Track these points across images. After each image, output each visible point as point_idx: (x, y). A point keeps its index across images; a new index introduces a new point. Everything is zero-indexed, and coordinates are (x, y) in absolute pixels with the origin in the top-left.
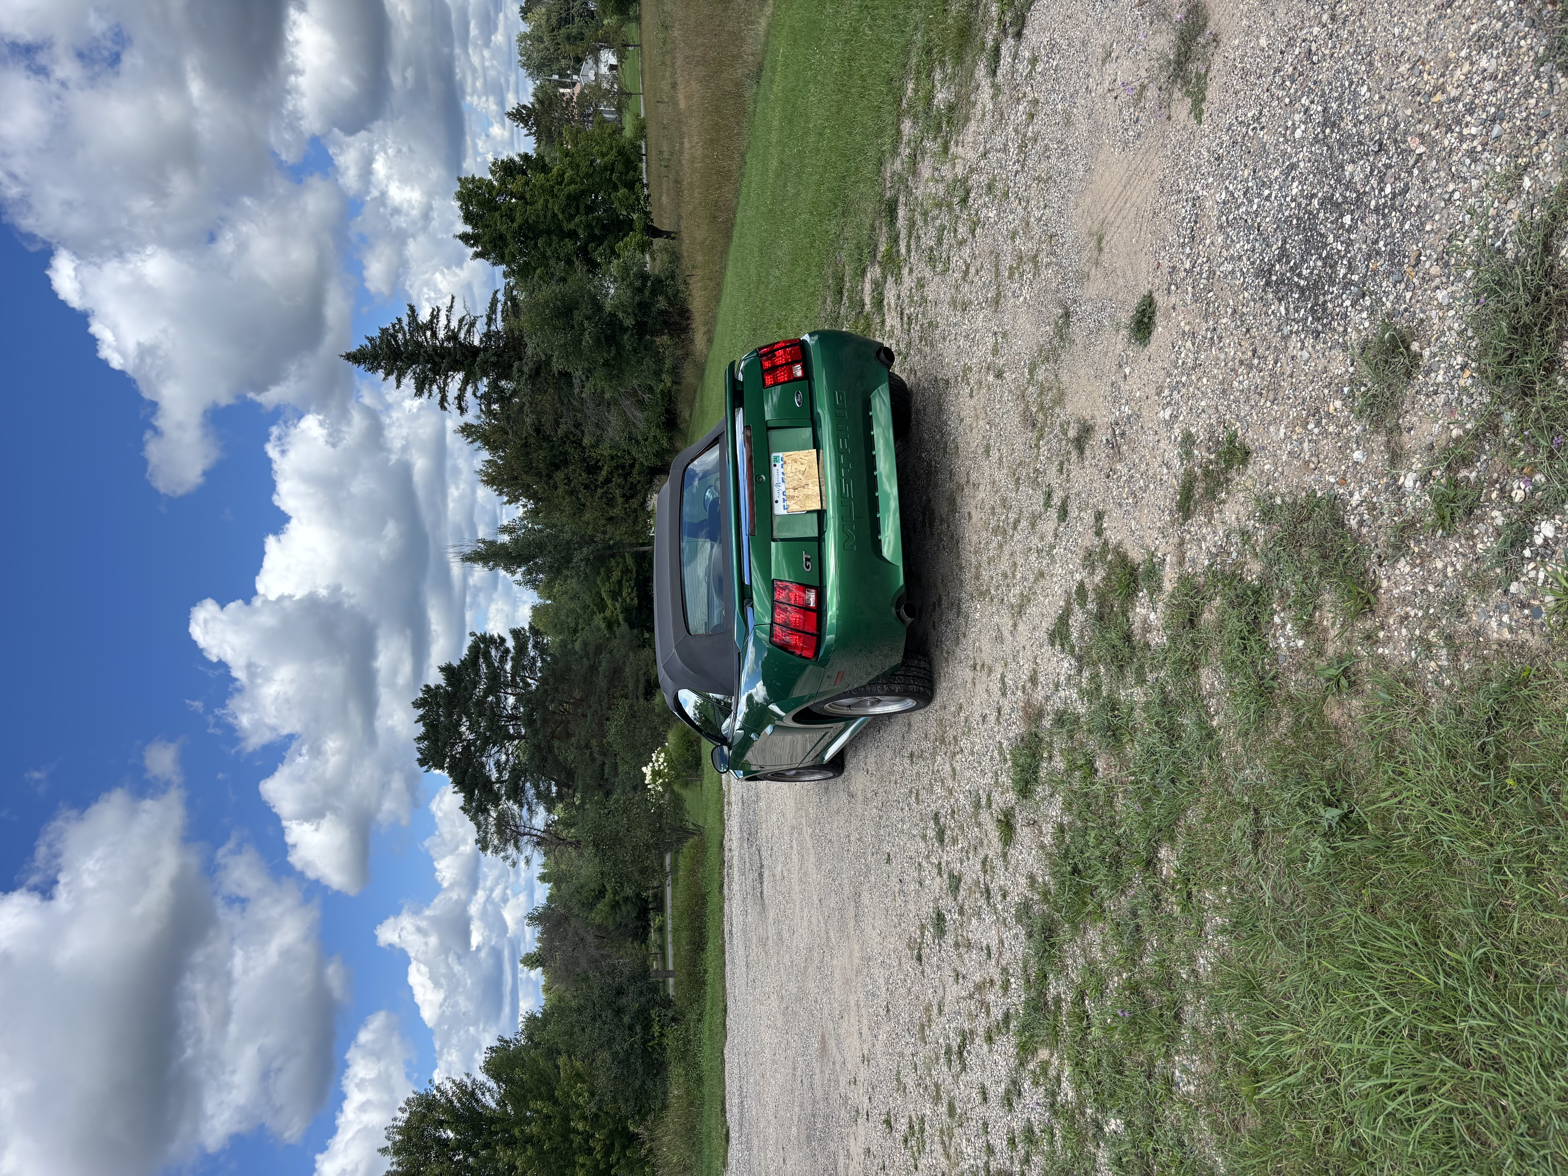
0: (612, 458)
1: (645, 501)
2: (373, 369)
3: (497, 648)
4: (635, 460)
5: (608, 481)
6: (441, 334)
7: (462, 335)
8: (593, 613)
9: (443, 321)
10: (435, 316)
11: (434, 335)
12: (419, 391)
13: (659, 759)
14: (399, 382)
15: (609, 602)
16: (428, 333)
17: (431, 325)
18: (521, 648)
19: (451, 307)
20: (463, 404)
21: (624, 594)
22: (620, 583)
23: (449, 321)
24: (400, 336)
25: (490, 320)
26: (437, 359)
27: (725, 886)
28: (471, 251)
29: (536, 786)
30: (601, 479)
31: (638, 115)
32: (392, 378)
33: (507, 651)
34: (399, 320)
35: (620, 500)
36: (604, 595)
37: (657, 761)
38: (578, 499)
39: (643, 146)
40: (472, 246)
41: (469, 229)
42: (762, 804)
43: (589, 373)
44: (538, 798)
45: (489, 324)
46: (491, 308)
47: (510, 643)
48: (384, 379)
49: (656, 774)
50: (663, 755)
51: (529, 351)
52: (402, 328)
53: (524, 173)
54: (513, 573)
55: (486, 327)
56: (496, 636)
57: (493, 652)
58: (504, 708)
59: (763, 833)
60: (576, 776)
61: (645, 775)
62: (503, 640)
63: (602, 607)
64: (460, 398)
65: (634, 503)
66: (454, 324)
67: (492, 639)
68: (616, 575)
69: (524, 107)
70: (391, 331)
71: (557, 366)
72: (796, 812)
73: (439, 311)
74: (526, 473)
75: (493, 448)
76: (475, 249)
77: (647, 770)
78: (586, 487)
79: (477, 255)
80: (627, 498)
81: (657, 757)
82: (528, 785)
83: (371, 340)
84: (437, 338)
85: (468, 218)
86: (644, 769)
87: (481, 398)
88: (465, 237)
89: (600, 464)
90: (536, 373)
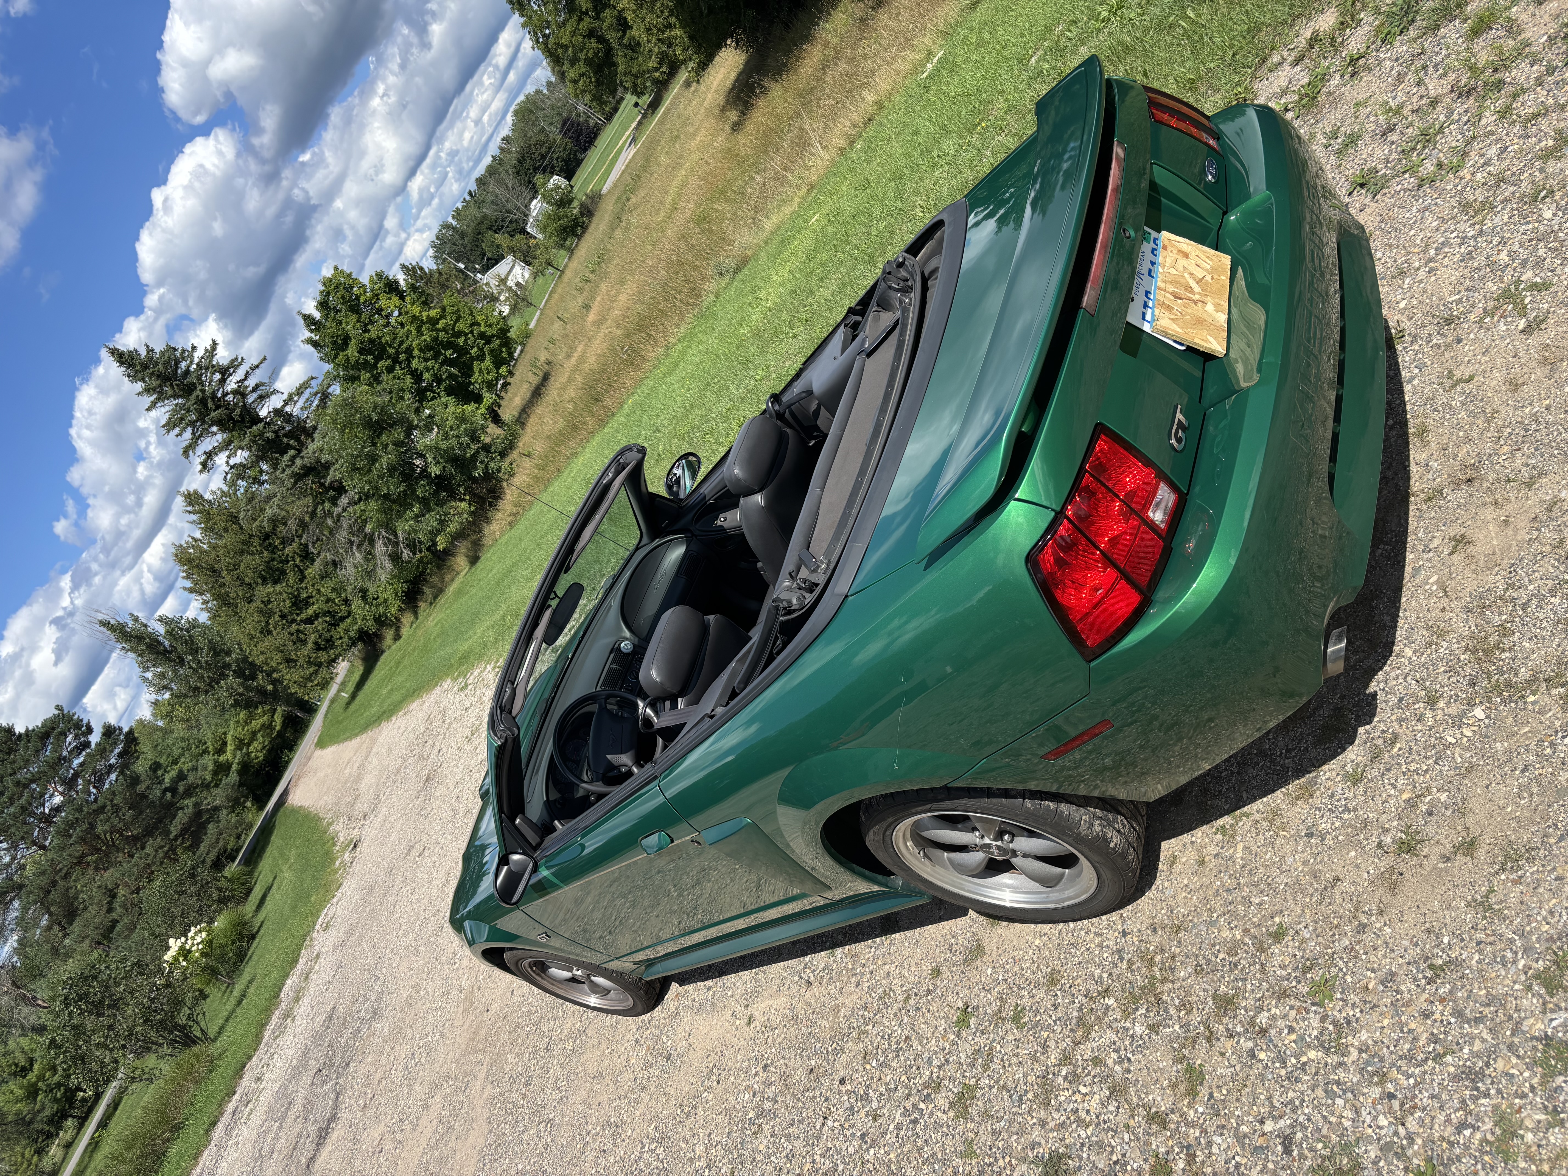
0: (328, 600)
1: (334, 660)
2: (134, 378)
3: (76, 737)
4: (349, 614)
5: (309, 621)
6: (231, 384)
7: (251, 399)
8: (206, 751)
9: (240, 374)
10: (234, 365)
11: (223, 381)
12: (170, 426)
13: (197, 938)
14: (153, 406)
15: (230, 748)
16: (218, 376)
17: (225, 372)
18: (102, 751)
19: (257, 367)
20: (210, 463)
21: (251, 748)
22: (254, 734)
23: (246, 378)
24: (183, 365)
25: (289, 400)
26: (210, 404)
27: (220, 1126)
28: (307, 334)
29: (25, 909)
30: (303, 616)
31: (527, 325)
32: (148, 400)
33: (87, 744)
34: (194, 348)
35: (310, 645)
36: (229, 738)
37: (193, 938)
38: (268, 623)
39: (518, 351)
40: (312, 331)
41: (317, 315)
42: (382, 1027)
43: (365, 497)
44: (17, 924)
45: (286, 403)
46: (298, 389)
47: (95, 738)
48: (139, 394)
49: (185, 953)
50: (204, 934)
51: (312, 447)
52: (191, 356)
53: (402, 298)
54: (146, 669)
55: (282, 403)
56: (85, 722)
57: (70, 738)
58: (43, 805)
59: (359, 1071)
60: (78, 919)
61: (168, 948)
62: (90, 730)
63: (221, 751)
64: (209, 455)
65: (323, 656)
66: (251, 382)
67: (78, 725)
68: (256, 724)
69: (421, 269)
70: (178, 354)
71: (333, 475)
72: (465, 1054)
73: (240, 364)
74: (229, 571)
75: (208, 530)
76: (313, 335)
77: (175, 944)
78: (283, 616)
79: (310, 341)
80: (318, 647)
81: (196, 934)
82: (16, 904)
83: (150, 350)
84: (223, 386)
85: (323, 305)
86: (172, 941)
87: (232, 467)
88: (308, 320)
89: (311, 601)
90: (308, 471)
